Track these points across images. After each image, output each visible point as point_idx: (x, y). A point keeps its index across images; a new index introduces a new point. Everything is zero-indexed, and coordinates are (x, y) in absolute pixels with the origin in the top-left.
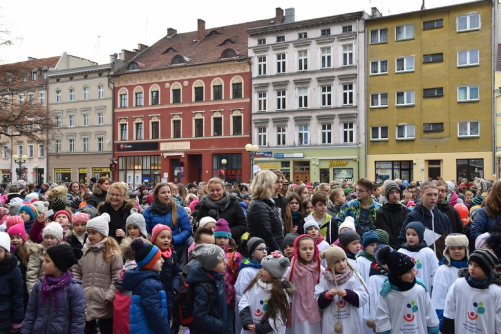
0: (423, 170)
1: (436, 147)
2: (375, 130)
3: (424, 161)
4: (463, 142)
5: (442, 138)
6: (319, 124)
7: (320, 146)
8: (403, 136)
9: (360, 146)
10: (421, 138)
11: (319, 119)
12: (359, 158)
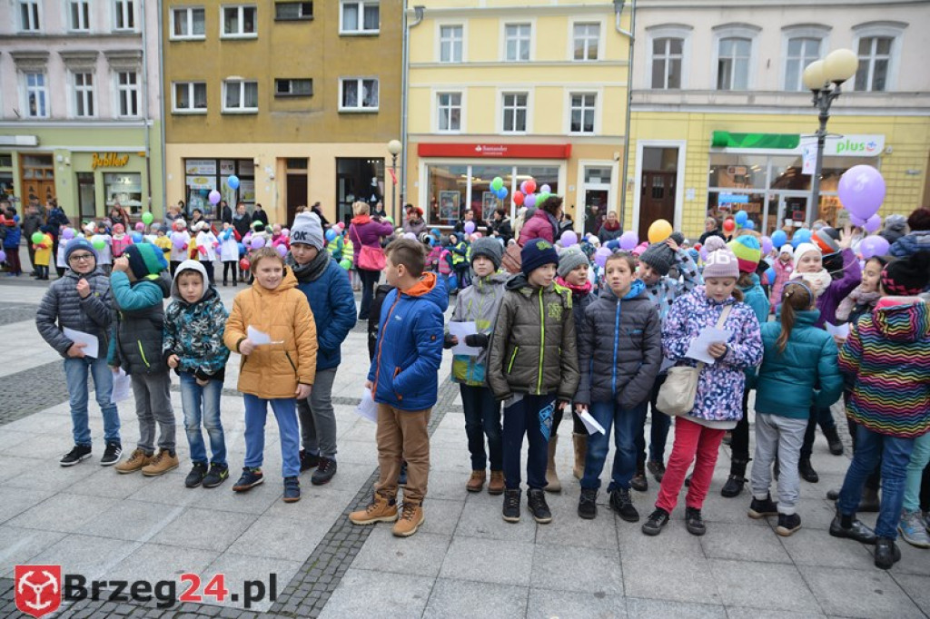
0: (272, 179)
1: (297, 130)
2: (182, 88)
3: (275, 160)
4: (348, 122)
5: (308, 111)
6: (66, 70)
7: (71, 120)
8: (238, 106)
9: (150, 123)
10: (270, 110)
11: (66, 60)
12: (149, 149)
